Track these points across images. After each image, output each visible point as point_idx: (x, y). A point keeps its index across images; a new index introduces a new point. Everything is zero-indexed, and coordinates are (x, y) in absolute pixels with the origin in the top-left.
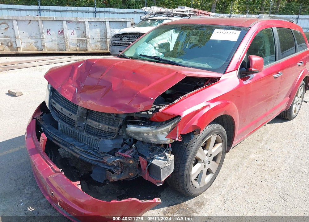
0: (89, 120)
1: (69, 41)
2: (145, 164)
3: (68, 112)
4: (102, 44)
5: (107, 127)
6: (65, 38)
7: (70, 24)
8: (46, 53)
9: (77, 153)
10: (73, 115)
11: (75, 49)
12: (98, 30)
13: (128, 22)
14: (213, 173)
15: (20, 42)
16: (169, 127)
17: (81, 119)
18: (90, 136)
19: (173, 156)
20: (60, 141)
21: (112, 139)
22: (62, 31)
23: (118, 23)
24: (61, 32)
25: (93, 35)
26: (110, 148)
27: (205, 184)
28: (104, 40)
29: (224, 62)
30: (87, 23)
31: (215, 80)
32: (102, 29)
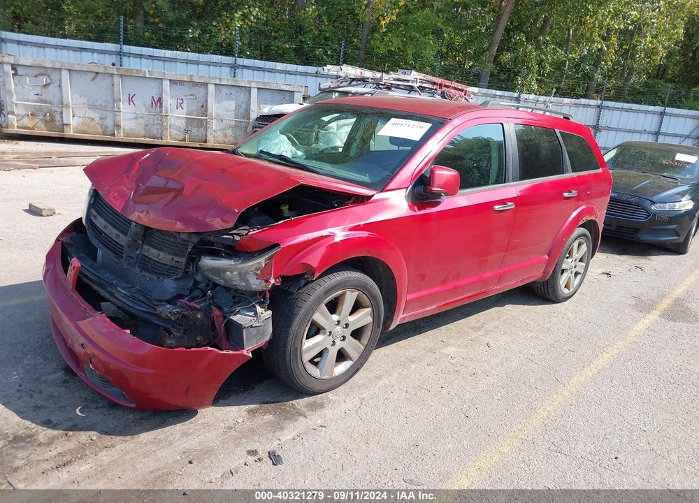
0: (146, 247)
1: (171, 121)
2: (221, 319)
3: (115, 231)
4: (239, 133)
5: (170, 257)
6: (164, 113)
7: (178, 87)
8: (121, 141)
9: (117, 299)
10: (122, 235)
11: (181, 138)
12: (232, 105)
13: (296, 94)
14: (352, 360)
15: (71, 115)
16: (262, 261)
17: (134, 245)
18: (144, 273)
19: (269, 313)
20: (94, 278)
21: (176, 279)
22: (160, 99)
23: (275, 94)
24: (156, 100)
25: (221, 113)
26: (171, 293)
27: (333, 376)
28: (243, 125)
29: (387, 173)
30: (211, 88)
31: (362, 200)
32: (242, 102)
